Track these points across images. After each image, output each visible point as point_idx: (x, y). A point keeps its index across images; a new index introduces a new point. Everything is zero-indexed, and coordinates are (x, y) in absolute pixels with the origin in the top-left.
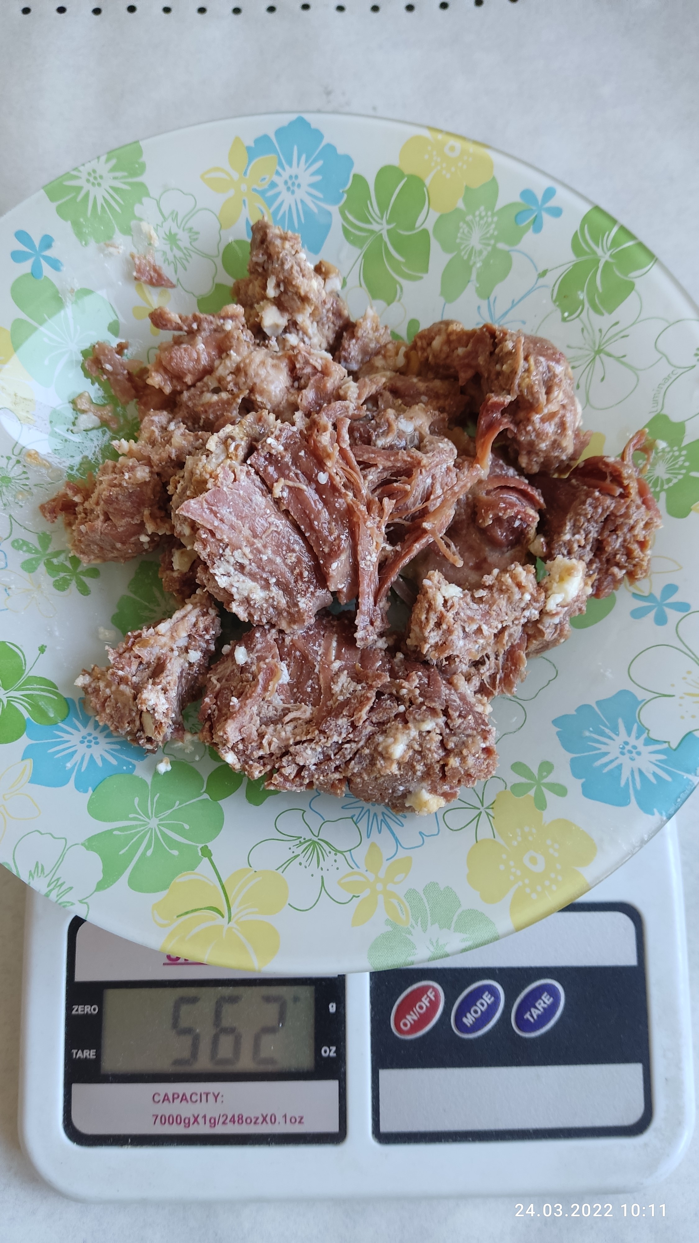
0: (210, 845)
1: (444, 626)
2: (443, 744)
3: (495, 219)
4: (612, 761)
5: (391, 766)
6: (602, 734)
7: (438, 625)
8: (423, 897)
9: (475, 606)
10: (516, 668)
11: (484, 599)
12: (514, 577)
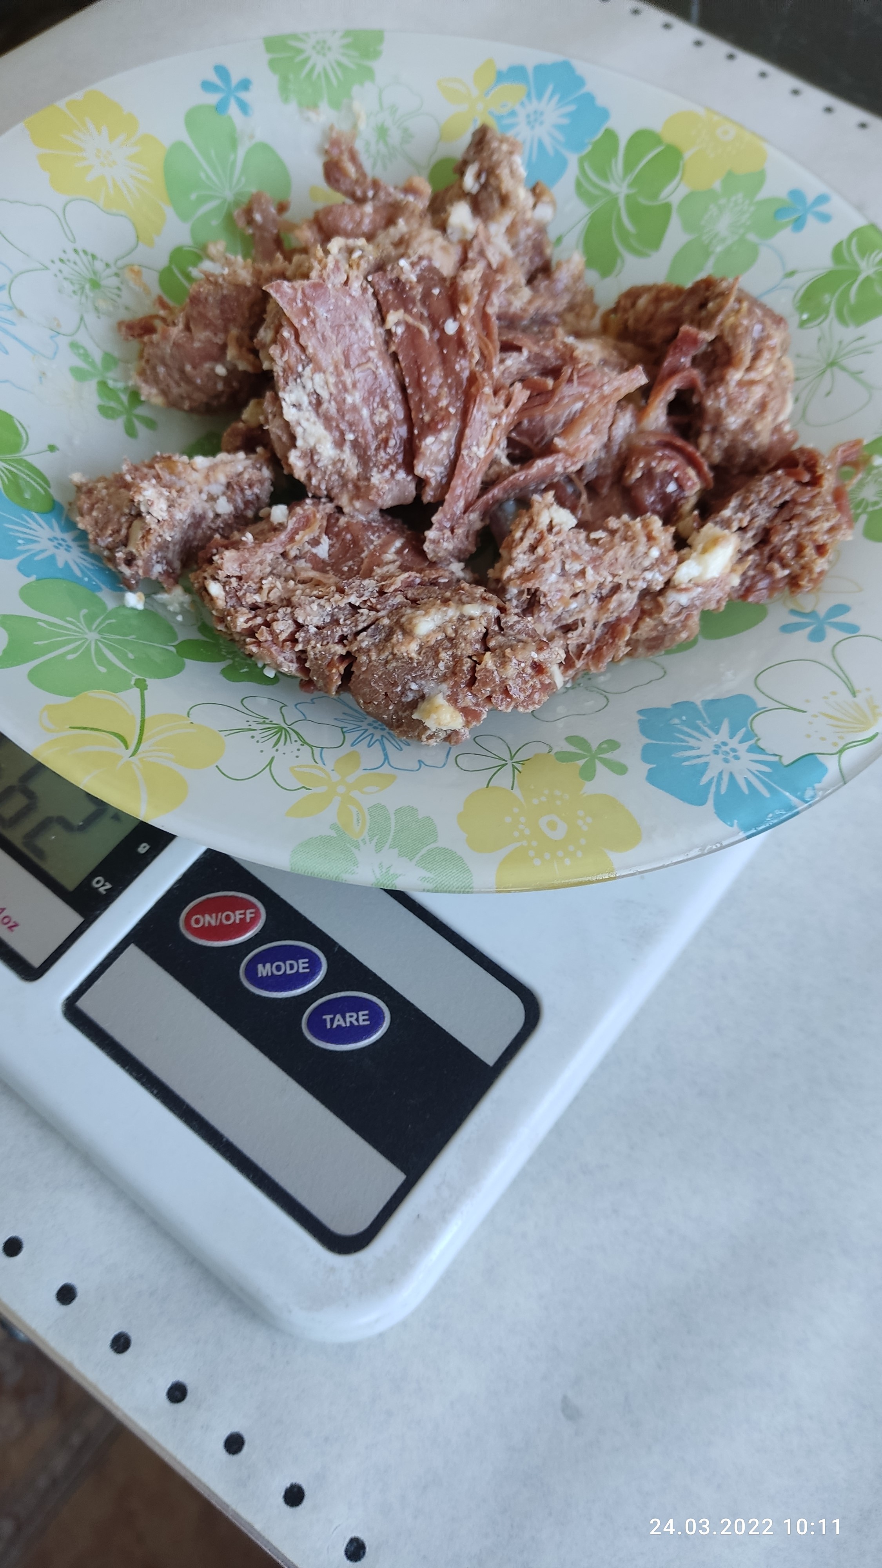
0: (149, 681)
1: (540, 551)
2: (485, 638)
3: (752, 209)
4: (699, 757)
5: (409, 643)
6: (697, 728)
7: (533, 548)
8: (393, 817)
9: (587, 547)
10: (614, 641)
11: (600, 542)
12: (645, 525)
